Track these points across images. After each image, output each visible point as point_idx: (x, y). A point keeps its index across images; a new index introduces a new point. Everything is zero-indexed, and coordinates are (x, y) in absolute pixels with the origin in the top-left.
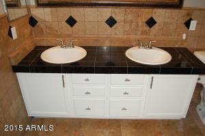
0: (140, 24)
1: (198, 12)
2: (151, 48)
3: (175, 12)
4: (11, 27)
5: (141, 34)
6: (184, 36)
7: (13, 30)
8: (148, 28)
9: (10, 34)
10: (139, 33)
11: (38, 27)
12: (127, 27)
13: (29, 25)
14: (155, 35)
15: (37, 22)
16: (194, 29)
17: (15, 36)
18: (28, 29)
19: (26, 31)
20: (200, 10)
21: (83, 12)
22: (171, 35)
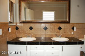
0: (56, 29)
1: (76, 25)
2: (61, 37)
3: (68, 24)
4: (9, 28)
5: (56, 33)
6: (73, 33)
7: (10, 29)
8: (59, 30)
9: (9, 30)
10: (56, 32)
11: (19, 30)
12: (51, 30)
13: (15, 29)
14: (62, 33)
15: (18, 28)
16: (75, 30)
17: (10, 31)
18: (15, 30)
19: (14, 31)
20: (76, 23)
21: (35, 25)
22: (68, 33)
